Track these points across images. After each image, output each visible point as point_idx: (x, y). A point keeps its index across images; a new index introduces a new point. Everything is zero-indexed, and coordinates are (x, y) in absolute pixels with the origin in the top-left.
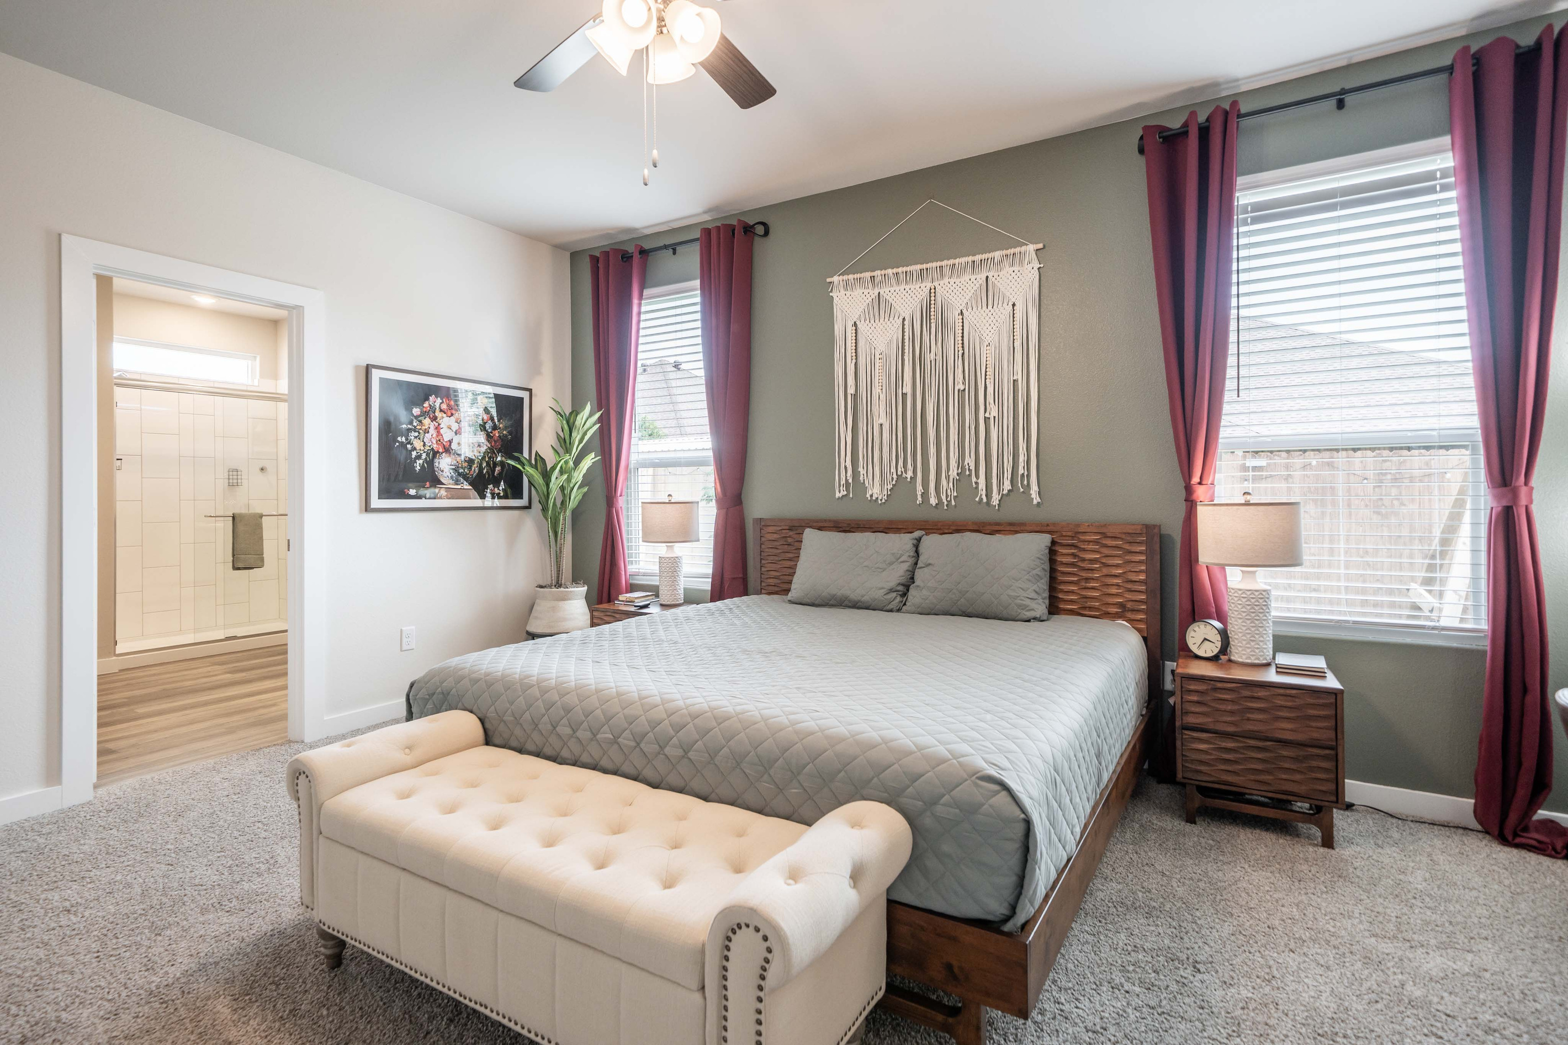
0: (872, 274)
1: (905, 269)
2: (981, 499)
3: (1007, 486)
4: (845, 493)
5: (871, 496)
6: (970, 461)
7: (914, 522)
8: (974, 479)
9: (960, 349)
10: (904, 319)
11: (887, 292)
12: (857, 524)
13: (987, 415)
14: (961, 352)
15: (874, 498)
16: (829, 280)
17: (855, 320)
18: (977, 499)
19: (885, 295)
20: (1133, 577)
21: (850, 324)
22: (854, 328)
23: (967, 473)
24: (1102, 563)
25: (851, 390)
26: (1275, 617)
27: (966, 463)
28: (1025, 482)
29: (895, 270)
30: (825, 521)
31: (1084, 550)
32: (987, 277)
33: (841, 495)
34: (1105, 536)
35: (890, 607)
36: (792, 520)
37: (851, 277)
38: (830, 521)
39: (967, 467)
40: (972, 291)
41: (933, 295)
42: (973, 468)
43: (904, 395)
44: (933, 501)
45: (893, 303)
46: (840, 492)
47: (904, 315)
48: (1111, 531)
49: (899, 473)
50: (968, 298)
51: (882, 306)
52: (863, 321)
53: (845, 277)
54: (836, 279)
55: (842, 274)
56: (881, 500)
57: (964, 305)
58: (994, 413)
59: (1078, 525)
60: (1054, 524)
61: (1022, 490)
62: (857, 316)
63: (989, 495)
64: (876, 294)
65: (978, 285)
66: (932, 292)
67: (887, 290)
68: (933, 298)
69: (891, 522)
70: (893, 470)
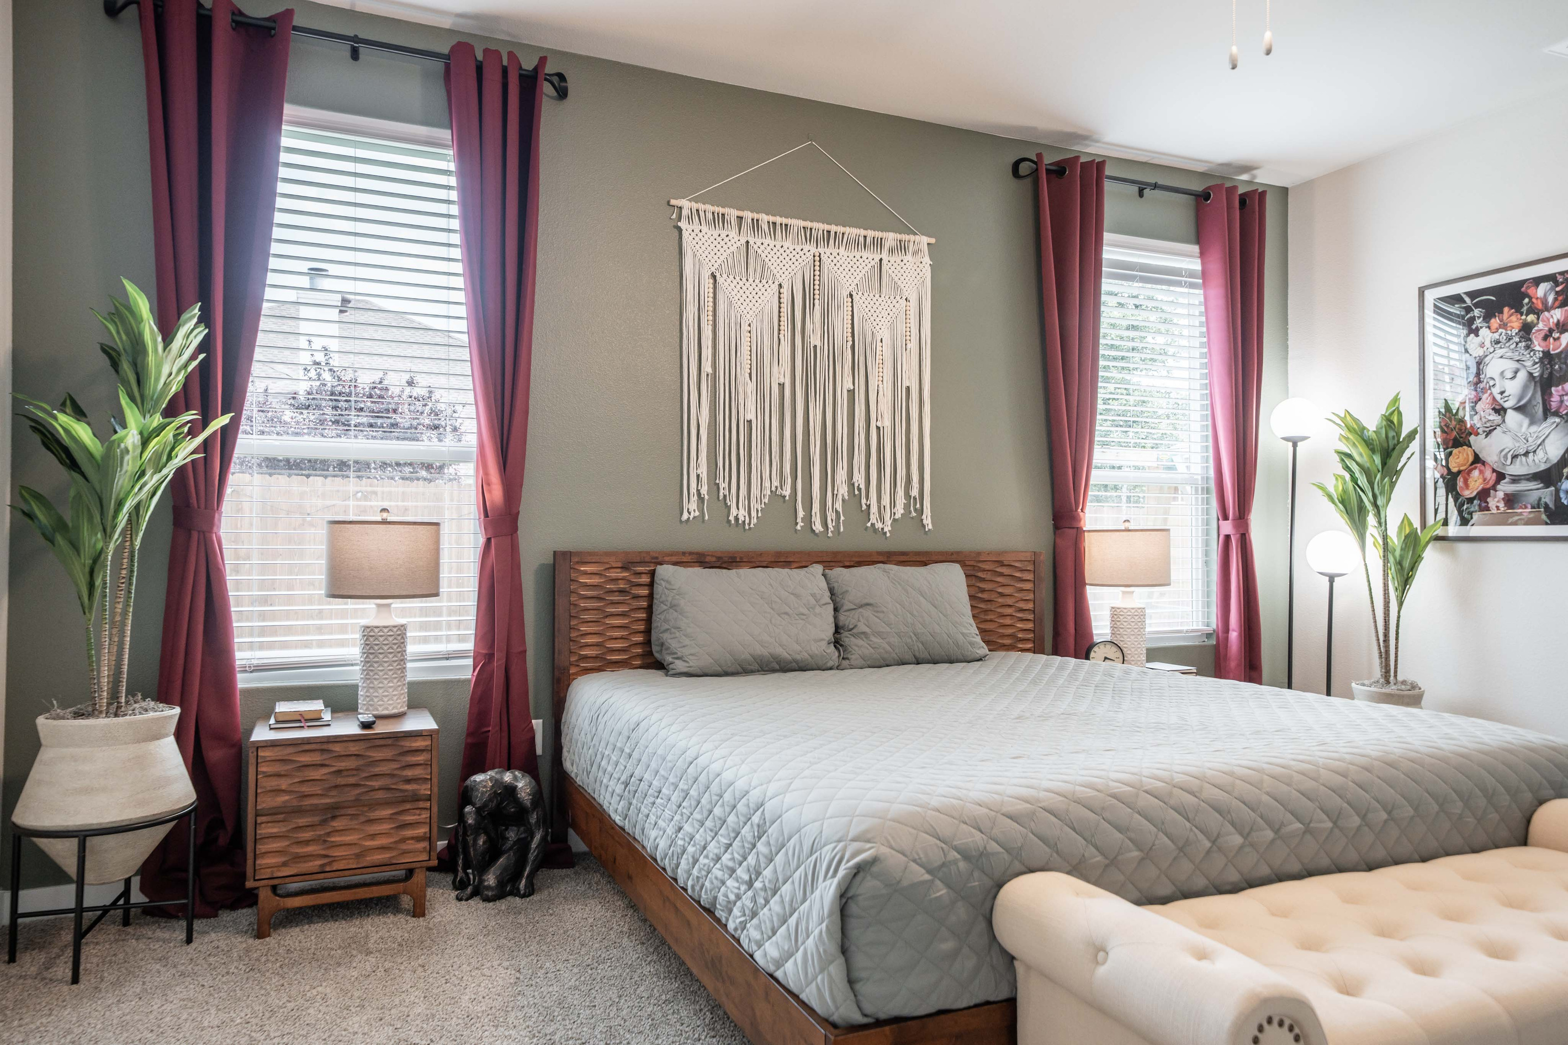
0: (740, 213)
1: (784, 221)
2: (873, 525)
3: (900, 510)
4: (697, 513)
5: (737, 519)
6: (859, 479)
7: (809, 554)
8: (864, 501)
9: (850, 339)
10: (780, 286)
11: (759, 244)
12: (731, 557)
13: (879, 424)
14: (850, 343)
15: (740, 522)
16: (673, 202)
17: (713, 269)
18: (869, 525)
19: (755, 247)
20: (1022, 605)
21: (706, 274)
22: (711, 281)
23: (857, 492)
24: (999, 593)
25: (707, 368)
26: (1150, 633)
27: (854, 480)
28: (918, 506)
29: (772, 219)
30: (684, 553)
31: (983, 580)
32: (881, 260)
33: (691, 517)
34: (1002, 564)
35: (830, 664)
36: (627, 553)
37: (710, 208)
38: (691, 553)
39: (856, 485)
40: (863, 272)
41: (817, 263)
42: (863, 486)
43: (781, 386)
44: (818, 527)
45: (767, 260)
46: (689, 513)
47: (781, 280)
48: (1007, 559)
49: (773, 489)
50: (858, 278)
51: (751, 261)
52: (725, 276)
53: (701, 207)
54: (685, 203)
55: (696, 200)
56: (749, 524)
57: (853, 285)
58: (887, 423)
59: (979, 554)
60: (958, 553)
61: (914, 514)
62: (716, 266)
63: (882, 520)
64: (743, 241)
65: (869, 266)
66: (818, 260)
67: (759, 242)
68: (817, 268)
69: (779, 554)
70: (767, 484)
